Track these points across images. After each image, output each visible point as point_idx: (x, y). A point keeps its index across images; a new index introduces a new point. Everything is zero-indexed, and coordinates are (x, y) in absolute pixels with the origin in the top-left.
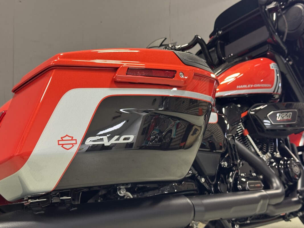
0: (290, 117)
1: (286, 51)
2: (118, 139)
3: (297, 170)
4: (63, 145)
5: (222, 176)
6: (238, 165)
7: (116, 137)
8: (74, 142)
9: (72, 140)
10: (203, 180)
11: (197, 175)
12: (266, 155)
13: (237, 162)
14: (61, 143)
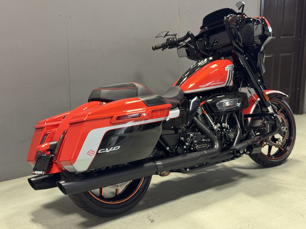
0: (232, 104)
1: (243, 52)
2: (113, 149)
3: (233, 136)
4: (89, 154)
5: (180, 145)
6: (188, 141)
7: (112, 148)
8: (94, 152)
9: (93, 152)
10: (168, 148)
11: (165, 146)
12: (217, 125)
13: (187, 139)
14: (88, 153)
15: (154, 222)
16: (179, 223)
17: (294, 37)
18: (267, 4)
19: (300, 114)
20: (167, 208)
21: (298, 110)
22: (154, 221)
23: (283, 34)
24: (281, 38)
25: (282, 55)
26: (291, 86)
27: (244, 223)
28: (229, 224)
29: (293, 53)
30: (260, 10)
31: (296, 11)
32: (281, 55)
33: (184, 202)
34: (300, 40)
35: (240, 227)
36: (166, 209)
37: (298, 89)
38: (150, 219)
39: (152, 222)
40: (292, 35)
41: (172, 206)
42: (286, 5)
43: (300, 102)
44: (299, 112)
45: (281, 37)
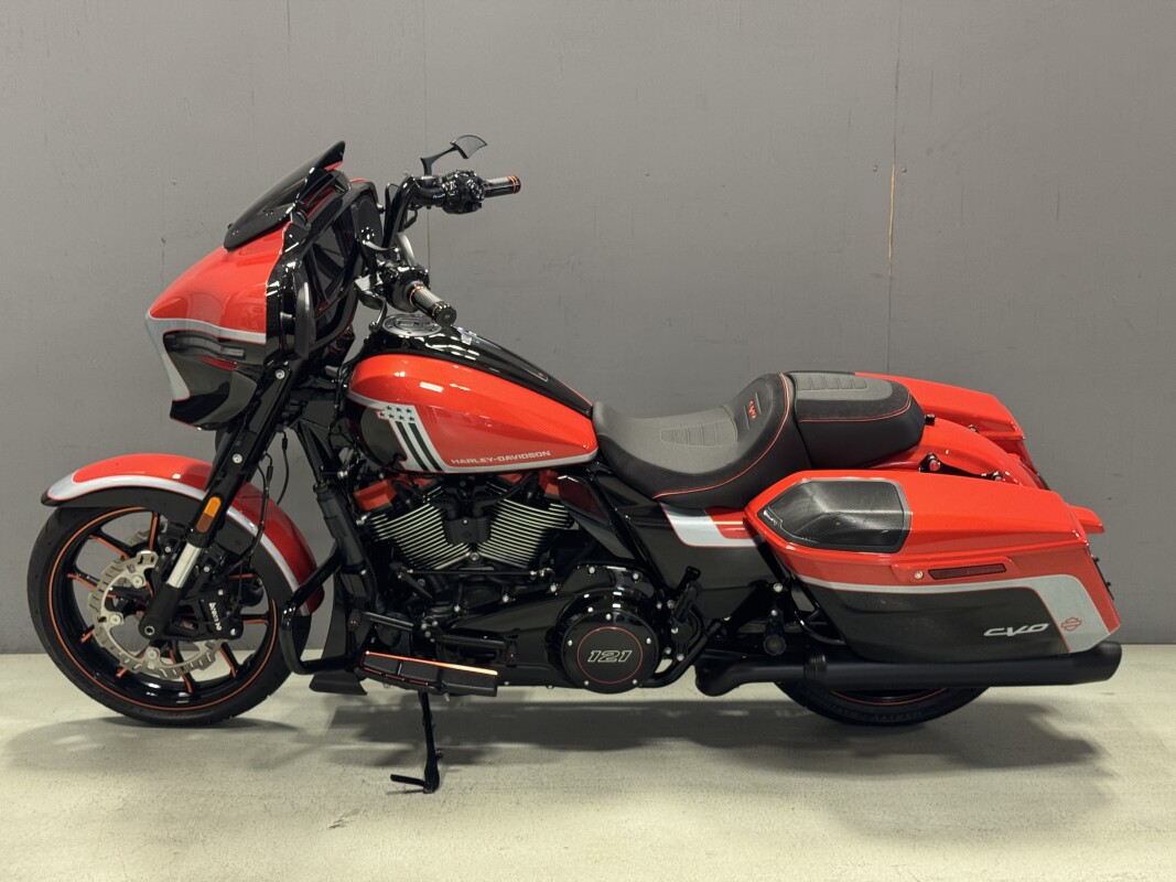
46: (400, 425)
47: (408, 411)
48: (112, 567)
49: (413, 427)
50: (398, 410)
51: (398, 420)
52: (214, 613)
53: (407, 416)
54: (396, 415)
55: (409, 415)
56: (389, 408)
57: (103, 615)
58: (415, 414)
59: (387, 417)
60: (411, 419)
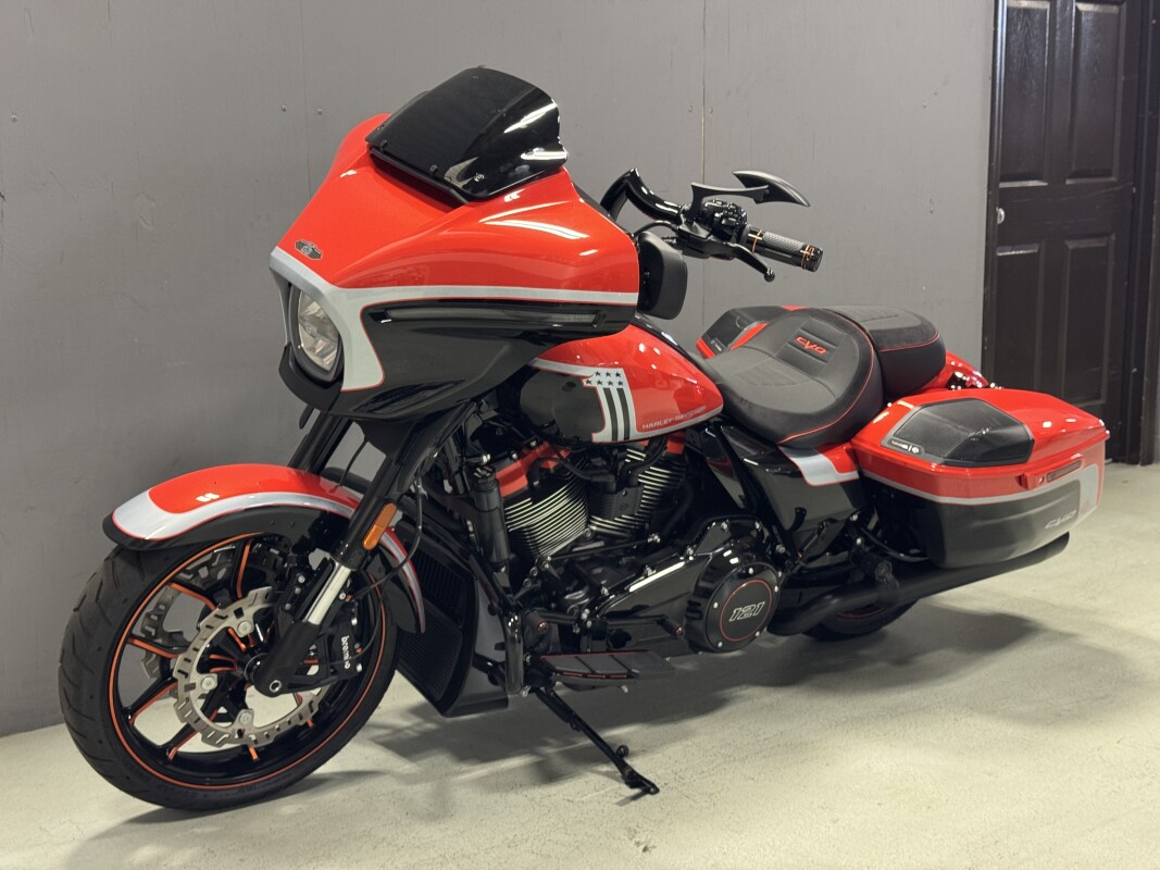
15: (653, 851)
16: (744, 854)
17: (1113, 179)
18: (1015, 61)
19: (1144, 464)
20: (694, 801)
21: (1136, 446)
22: (654, 847)
23: (1074, 168)
24: (1070, 185)
25: (1071, 245)
26: (1106, 359)
27: (983, 848)
28: (929, 852)
29: (1113, 237)
30: (990, 82)
31: (1120, 88)
32: (1071, 247)
33: (753, 779)
34: (1134, 190)
35: (969, 864)
36: (691, 806)
37: (1135, 370)
38: (637, 839)
39: (645, 850)
40: (1108, 173)
41: (712, 794)
42: (1083, 65)
43: (1142, 418)
44: (1138, 457)
45: (1068, 182)
46: (607, 392)
47: (618, 375)
48: (216, 616)
49: (621, 392)
50: (608, 374)
51: (607, 386)
52: (345, 648)
53: (615, 380)
54: (605, 380)
55: (618, 379)
56: (598, 374)
57: (191, 681)
58: (623, 378)
59: (594, 384)
60: (620, 383)
